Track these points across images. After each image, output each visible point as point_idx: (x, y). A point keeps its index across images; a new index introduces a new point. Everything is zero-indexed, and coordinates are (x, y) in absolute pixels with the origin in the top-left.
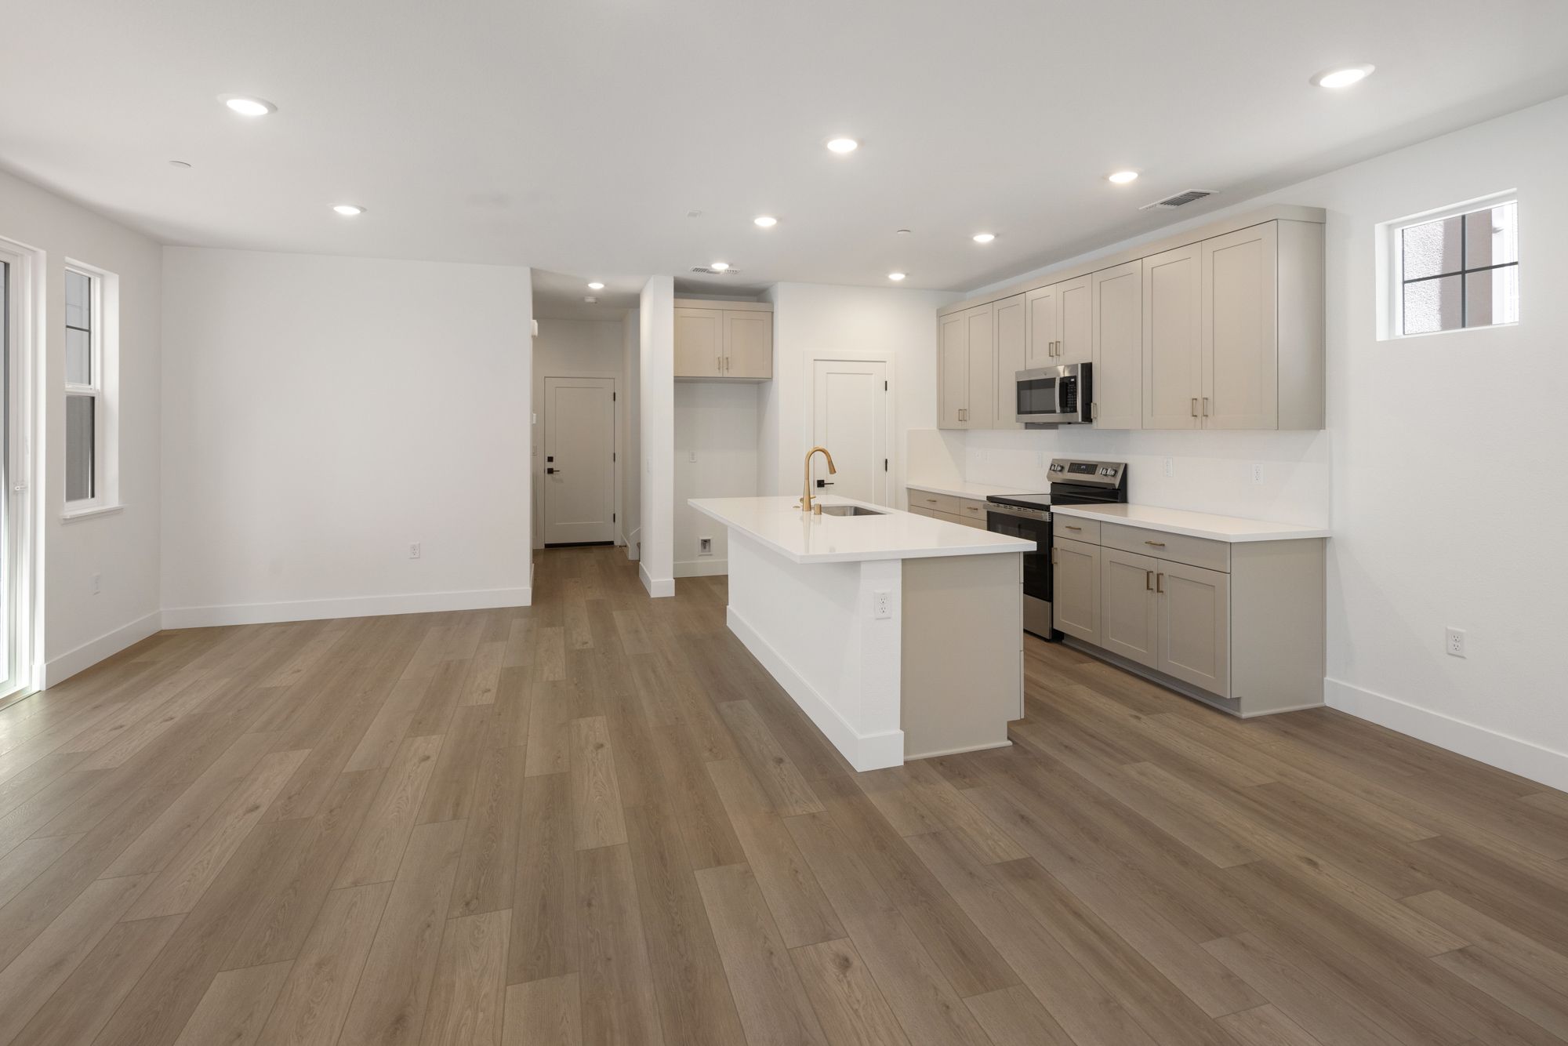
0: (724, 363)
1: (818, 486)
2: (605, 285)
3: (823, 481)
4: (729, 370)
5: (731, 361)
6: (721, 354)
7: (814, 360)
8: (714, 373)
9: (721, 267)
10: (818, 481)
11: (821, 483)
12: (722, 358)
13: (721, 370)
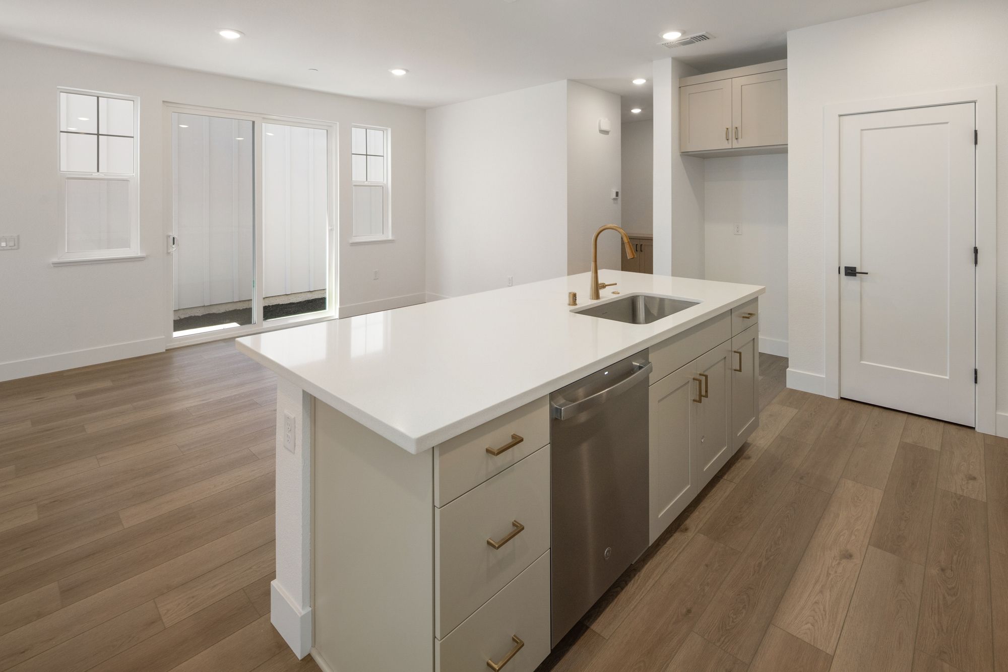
0: (734, 133)
1: (846, 275)
3: (856, 268)
4: (740, 140)
5: (739, 129)
6: (729, 126)
7: (840, 116)
8: (724, 145)
9: (672, 36)
10: (847, 268)
11: (851, 272)
12: (730, 130)
13: (730, 141)
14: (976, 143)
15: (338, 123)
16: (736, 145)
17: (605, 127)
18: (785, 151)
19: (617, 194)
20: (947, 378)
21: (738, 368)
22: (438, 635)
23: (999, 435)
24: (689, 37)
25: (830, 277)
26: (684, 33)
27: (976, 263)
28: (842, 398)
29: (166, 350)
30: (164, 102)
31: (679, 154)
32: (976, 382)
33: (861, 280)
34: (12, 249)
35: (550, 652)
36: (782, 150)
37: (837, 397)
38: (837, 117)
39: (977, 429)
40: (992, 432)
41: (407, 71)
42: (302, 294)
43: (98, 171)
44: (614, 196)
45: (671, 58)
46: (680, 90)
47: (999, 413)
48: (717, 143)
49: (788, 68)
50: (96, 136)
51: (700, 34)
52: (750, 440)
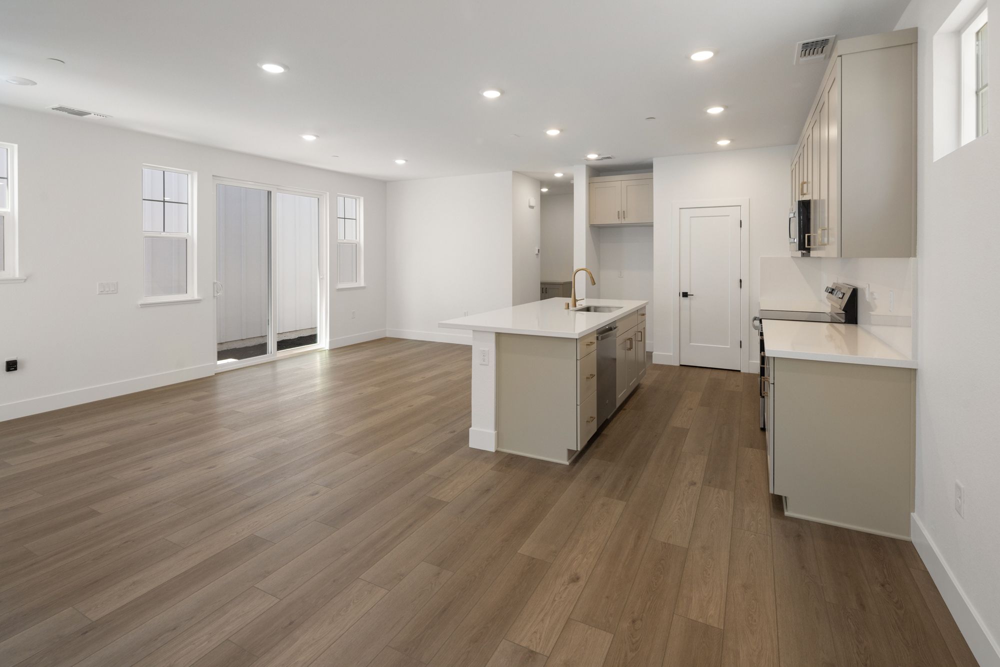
0: (622, 214)
1: (683, 296)
2: (564, 174)
3: (687, 293)
4: (626, 218)
5: (626, 212)
6: (619, 210)
7: (680, 209)
8: (616, 221)
9: (593, 156)
10: (683, 293)
11: (685, 295)
12: (620, 212)
13: (620, 219)
14: (741, 227)
15: (328, 193)
16: (624, 222)
17: (532, 204)
18: (652, 226)
19: (539, 250)
20: (729, 347)
21: (640, 340)
22: (579, 403)
23: (750, 372)
24: (601, 157)
25: (676, 297)
26: (599, 155)
27: (741, 287)
28: (681, 365)
29: (215, 374)
30: (213, 176)
31: (588, 226)
32: (741, 347)
33: (690, 299)
34: (108, 294)
35: (596, 430)
36: (651, 225)
37: (678, 365)
38: (679, 210)
39: (741, 371)
40: (747, 372)
41: (406, 161)
42: (255, 339)
43: (164, 231)
44: (537, 252)
45: (585, 166)
46: (590, 184)
47: (750, 361)
48: (614, 220)
49: (654, 178)
50: (163, 203)
51: (608, 156)
52: (641, 382)
